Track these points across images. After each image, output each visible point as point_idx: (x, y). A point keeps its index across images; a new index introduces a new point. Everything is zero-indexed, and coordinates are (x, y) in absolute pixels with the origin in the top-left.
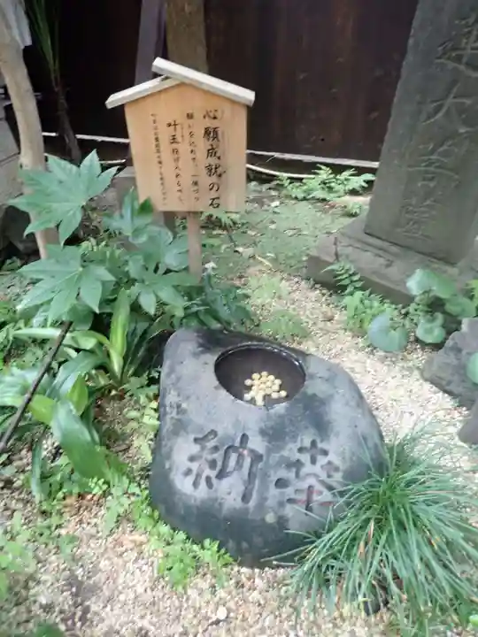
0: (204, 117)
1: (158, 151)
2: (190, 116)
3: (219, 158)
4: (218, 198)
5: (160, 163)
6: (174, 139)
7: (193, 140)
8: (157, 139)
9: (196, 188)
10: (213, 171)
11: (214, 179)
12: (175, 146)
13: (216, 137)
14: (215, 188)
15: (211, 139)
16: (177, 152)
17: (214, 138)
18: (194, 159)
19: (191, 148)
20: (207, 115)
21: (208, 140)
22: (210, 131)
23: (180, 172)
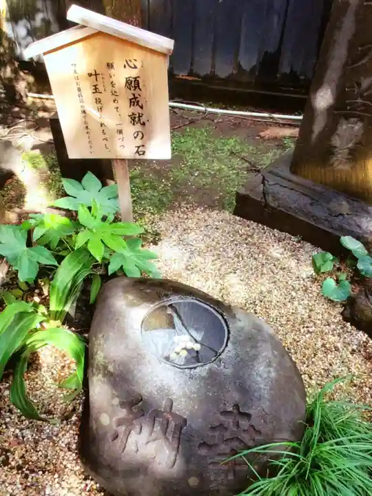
0: (125, 67)
1: (82, 101)
2: (110, 66)
4: (143, 146)
5: (84, 112)
6: (96, 89)
7: (114, 89)
8: (79, 90)
9: (121, 136)
13: (137, 86)
14: (140, 135)
15: (132, 89)
16: (100, 102)
17: (135, 87)
18: (117, 108)
19: (114, 97)
20: (126, 65)
21: (130, 89)
22: (132, 81)
23: (102, 120)
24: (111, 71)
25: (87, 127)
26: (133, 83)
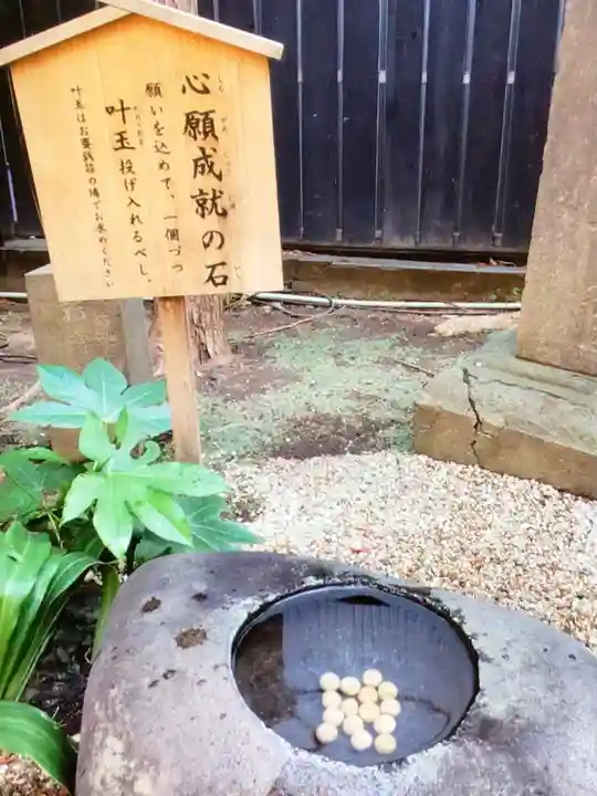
0: (184, 91)
1: (90, 169)
2: (154, 90)
3: (219, 177)
4: (223, 264)
5: (96, 192)
6: (122, 140)
7: (161, 139)
8: (86, 143)
9: (175, 244)
10: (209, 204)
11: (212, 222)
12: (125, 154)
13: (210, 131)
14: (216, 240)
15: (200, 137)
16: (130, 168)
17: (206, 134)
18: (167, 180)
19: (159, 158)
20: (187, 85)
21: (195, 138)
22: (198, 120)
23: (135, 211)
24: (156, 101)
25: (101, 227)
26: (200, 125)
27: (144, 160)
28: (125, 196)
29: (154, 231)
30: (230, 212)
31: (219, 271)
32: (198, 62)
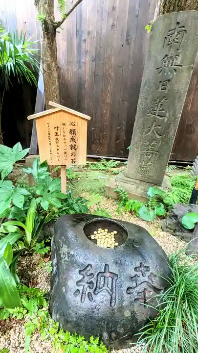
0: (70, 125)
1: (49, 139)
2: (64, 124)
3: (75, 142)
4: (75, 159)
6: (57, 134)
7: (65, 134)
8: (49, 134)
9: (65, 155)
10: (73, 147)
11: (73, 151)
12: (57, 137)
13: (75, 133)
14: (74, 154)
16: (58, 139)
18: (65, 142)
19: (64, 138)
21: (71, 134)
23: (59, 148)
24: (64, 127)
25: (51, 151)
26: (73, 132)
27: (61, 138)
28: (56, 145)
29: (61, 152)
30: (77, 150)
31: (74, 161)
32: (73, 119)
